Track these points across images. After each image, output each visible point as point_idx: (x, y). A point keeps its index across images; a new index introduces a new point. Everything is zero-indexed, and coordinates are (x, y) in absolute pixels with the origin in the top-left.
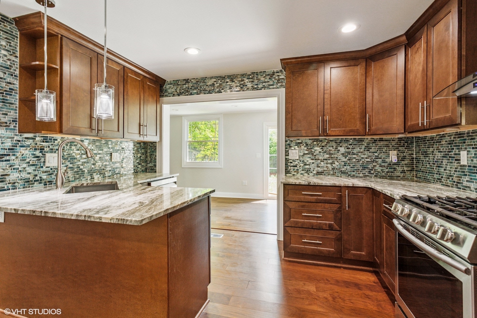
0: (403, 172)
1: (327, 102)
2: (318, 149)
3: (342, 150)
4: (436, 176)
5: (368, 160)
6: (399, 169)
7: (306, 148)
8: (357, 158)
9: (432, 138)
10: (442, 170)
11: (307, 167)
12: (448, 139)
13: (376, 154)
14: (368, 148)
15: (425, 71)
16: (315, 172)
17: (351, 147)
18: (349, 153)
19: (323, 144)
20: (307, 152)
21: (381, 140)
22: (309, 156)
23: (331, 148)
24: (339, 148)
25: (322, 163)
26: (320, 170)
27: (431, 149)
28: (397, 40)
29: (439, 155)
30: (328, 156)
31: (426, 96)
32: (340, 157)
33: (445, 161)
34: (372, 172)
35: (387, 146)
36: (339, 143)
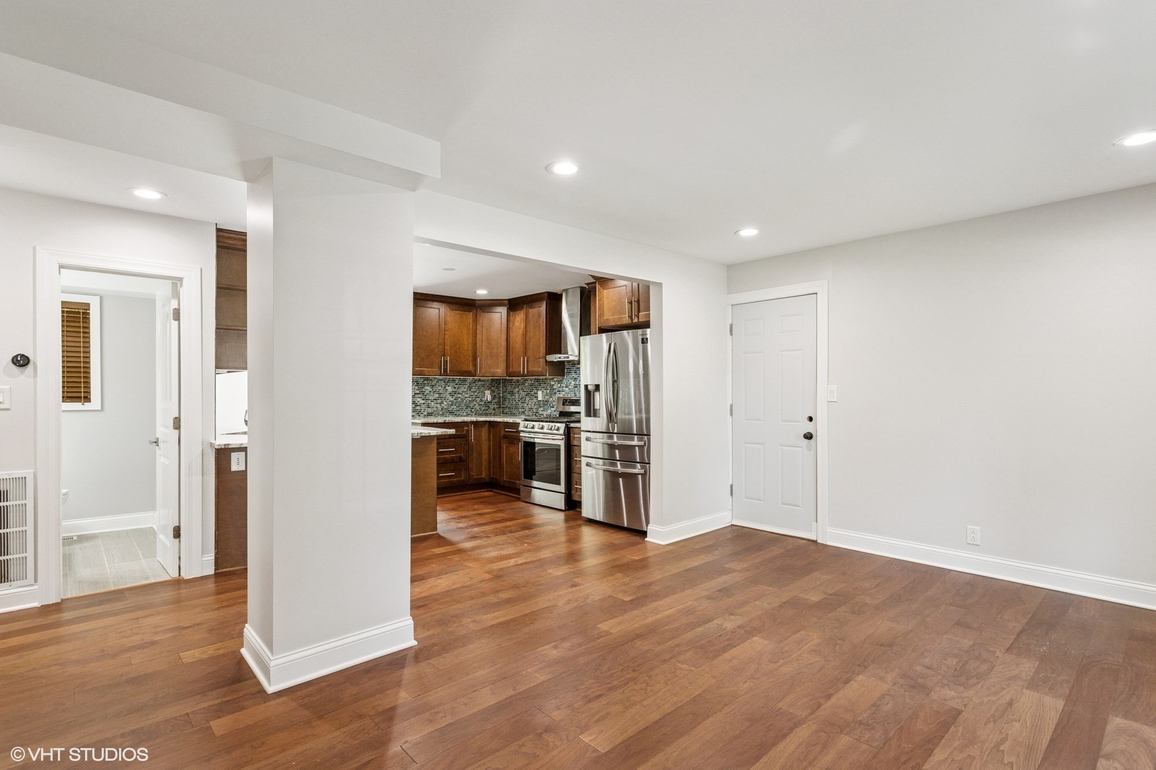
0: (494, 409)
1: (448, 342)
2: (428, 388)
3: (450, 389)
4: (521, 410)
5: (470, 399)
6: (492, 407)
7: (417, 387)
8: (462, 398)
9: (518, 381)
10: (525, 405)
11: (418, 408)
12: (530, 382)
13: (476, 394)
14: (470, 388)
15: (525, 335)
16: (425, 413)
17: (457, 386)
18: (455, 392)
19: (433, 383)
20: (418, 392)
21: (479, 380)
22: (420, 396)
23: (440, 388)
24: (447, 388)
25: (432, 403)
26: (430, 410)
27: (517, 389)
28: (502, 302)
29: (523, 394)
30: (437, 395)
31: (525, 353)
32: (448, 396)
33: (527, 399)
34: (473, 410)
35: (483, 386)
36: (447, 383)
